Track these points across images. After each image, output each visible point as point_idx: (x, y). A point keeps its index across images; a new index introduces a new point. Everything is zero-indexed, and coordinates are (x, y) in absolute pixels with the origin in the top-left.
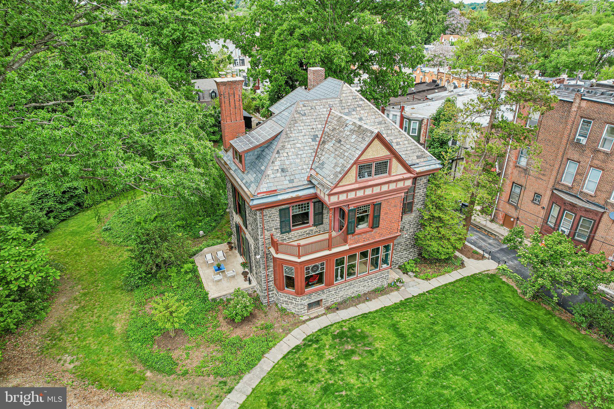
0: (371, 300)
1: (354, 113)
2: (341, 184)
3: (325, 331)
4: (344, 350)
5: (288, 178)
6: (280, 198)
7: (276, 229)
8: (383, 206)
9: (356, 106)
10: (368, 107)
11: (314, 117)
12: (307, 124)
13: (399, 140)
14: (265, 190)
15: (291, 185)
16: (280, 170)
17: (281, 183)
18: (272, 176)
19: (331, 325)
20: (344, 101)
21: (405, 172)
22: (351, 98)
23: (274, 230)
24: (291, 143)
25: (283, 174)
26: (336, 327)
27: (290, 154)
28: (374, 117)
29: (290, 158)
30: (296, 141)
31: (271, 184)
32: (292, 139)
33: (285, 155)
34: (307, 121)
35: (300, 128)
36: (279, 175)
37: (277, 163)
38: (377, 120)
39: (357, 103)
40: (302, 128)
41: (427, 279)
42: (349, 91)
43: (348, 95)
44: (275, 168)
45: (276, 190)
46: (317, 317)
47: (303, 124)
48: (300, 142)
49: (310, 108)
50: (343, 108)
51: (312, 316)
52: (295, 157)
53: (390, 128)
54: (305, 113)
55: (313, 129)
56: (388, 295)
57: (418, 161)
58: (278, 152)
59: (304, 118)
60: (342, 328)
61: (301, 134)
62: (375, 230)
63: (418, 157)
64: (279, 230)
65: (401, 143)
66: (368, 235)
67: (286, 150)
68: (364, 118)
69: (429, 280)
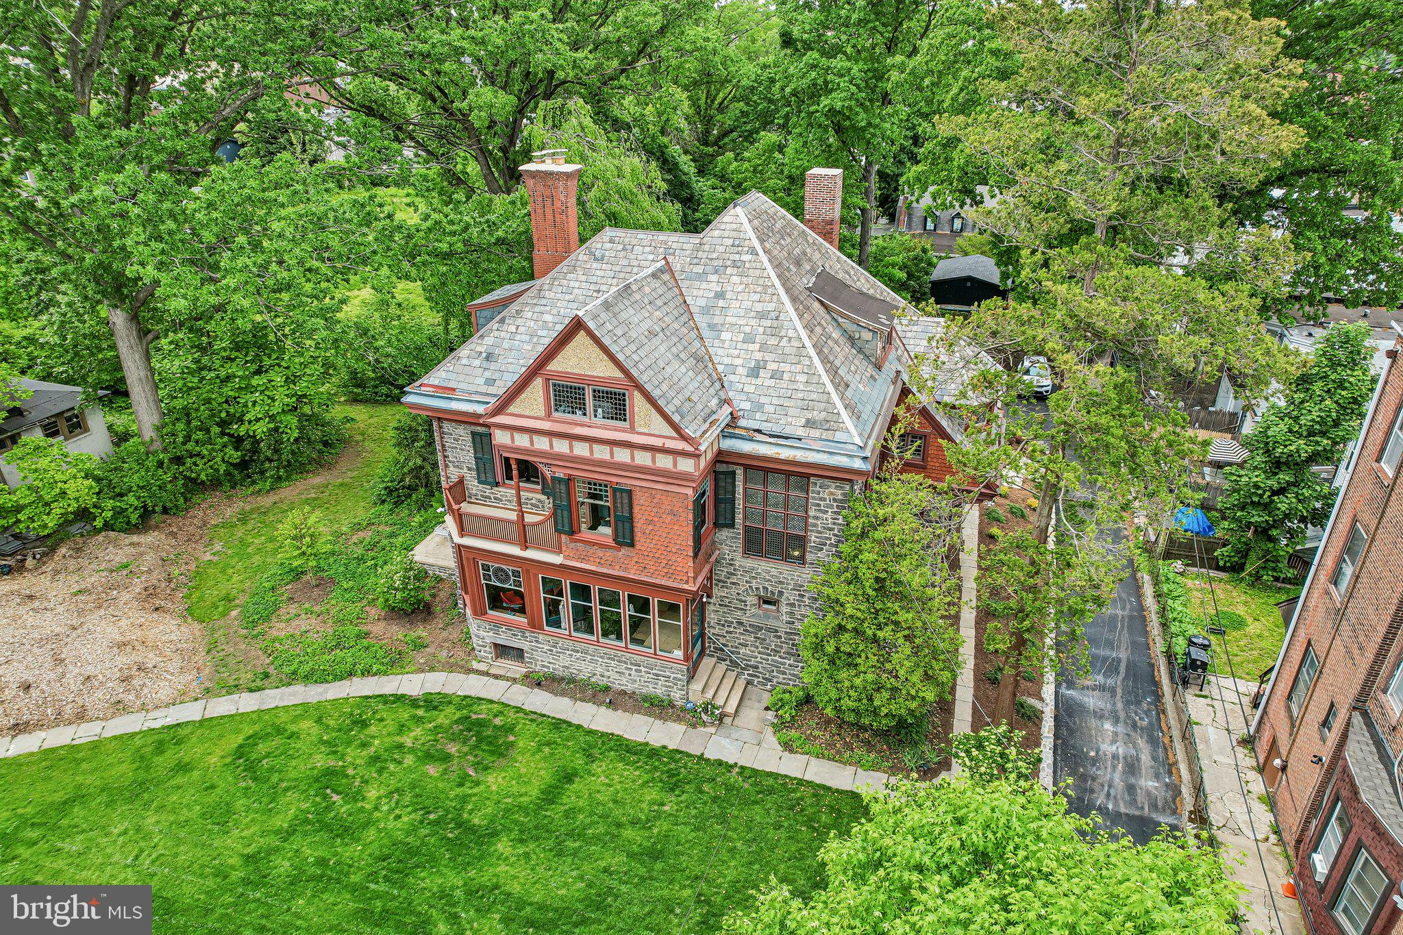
0: (616, 709)
1: (714, 278)
2: (511, 409)
3: (468, 702)
4: (439, 747)
5: (488, 374)
6: (454, 406)
7: (469, 469)
8: (640, 500)
9: (729, 263)
10: (758, 272)
11: (617, 268)
12: (594, 279)
13: (785, 367)
14: (436, 382)
15: (484, 389)
16: (484, 355)
17: (470, 379)
18: (464, 361)
19: (491, 702)
20: (706, 247)
21: (674, 434)
22: (730, 242)
23: (465, 470)
24: (537, 309)
25: (485, 364)
26: (490, 710)
27: (521, 329)
28: (757, 297)
29: (518, 337)
30: (548, 308)
31: (453, 376)
32: (543, 302)
33: (513, 329)
34: (598, 273)
35: (572, 284)
36: (477, 363)
37: (489, 340)
38: (759, 307)
39: (737, 257)
40: (577, 284)
41: (788, 746)
42: (734, 226)
43: (726, 234)
44: (479, 349)
45: (454, 390)
46: (496, 677)
47: (584, 278)
48: (555, 311)
49: (620, 247)
50: (695, 261)
51: (492, 671)
52: (528, 338)
53: (782, 334)
54: (603, 257)
55: (598, 291)
56: (658, 723)
57: (800, 432)
58: (502, 321)
59: (595, 265)
60: (496, 716)
61: (567, 297)
62: (624, 550)
63: (809, 424)
64: (474, 473)
65: (786, 376)
66: (609, 554)
67: (519, 322)
68: (729, 295)
69: (791, 751)
